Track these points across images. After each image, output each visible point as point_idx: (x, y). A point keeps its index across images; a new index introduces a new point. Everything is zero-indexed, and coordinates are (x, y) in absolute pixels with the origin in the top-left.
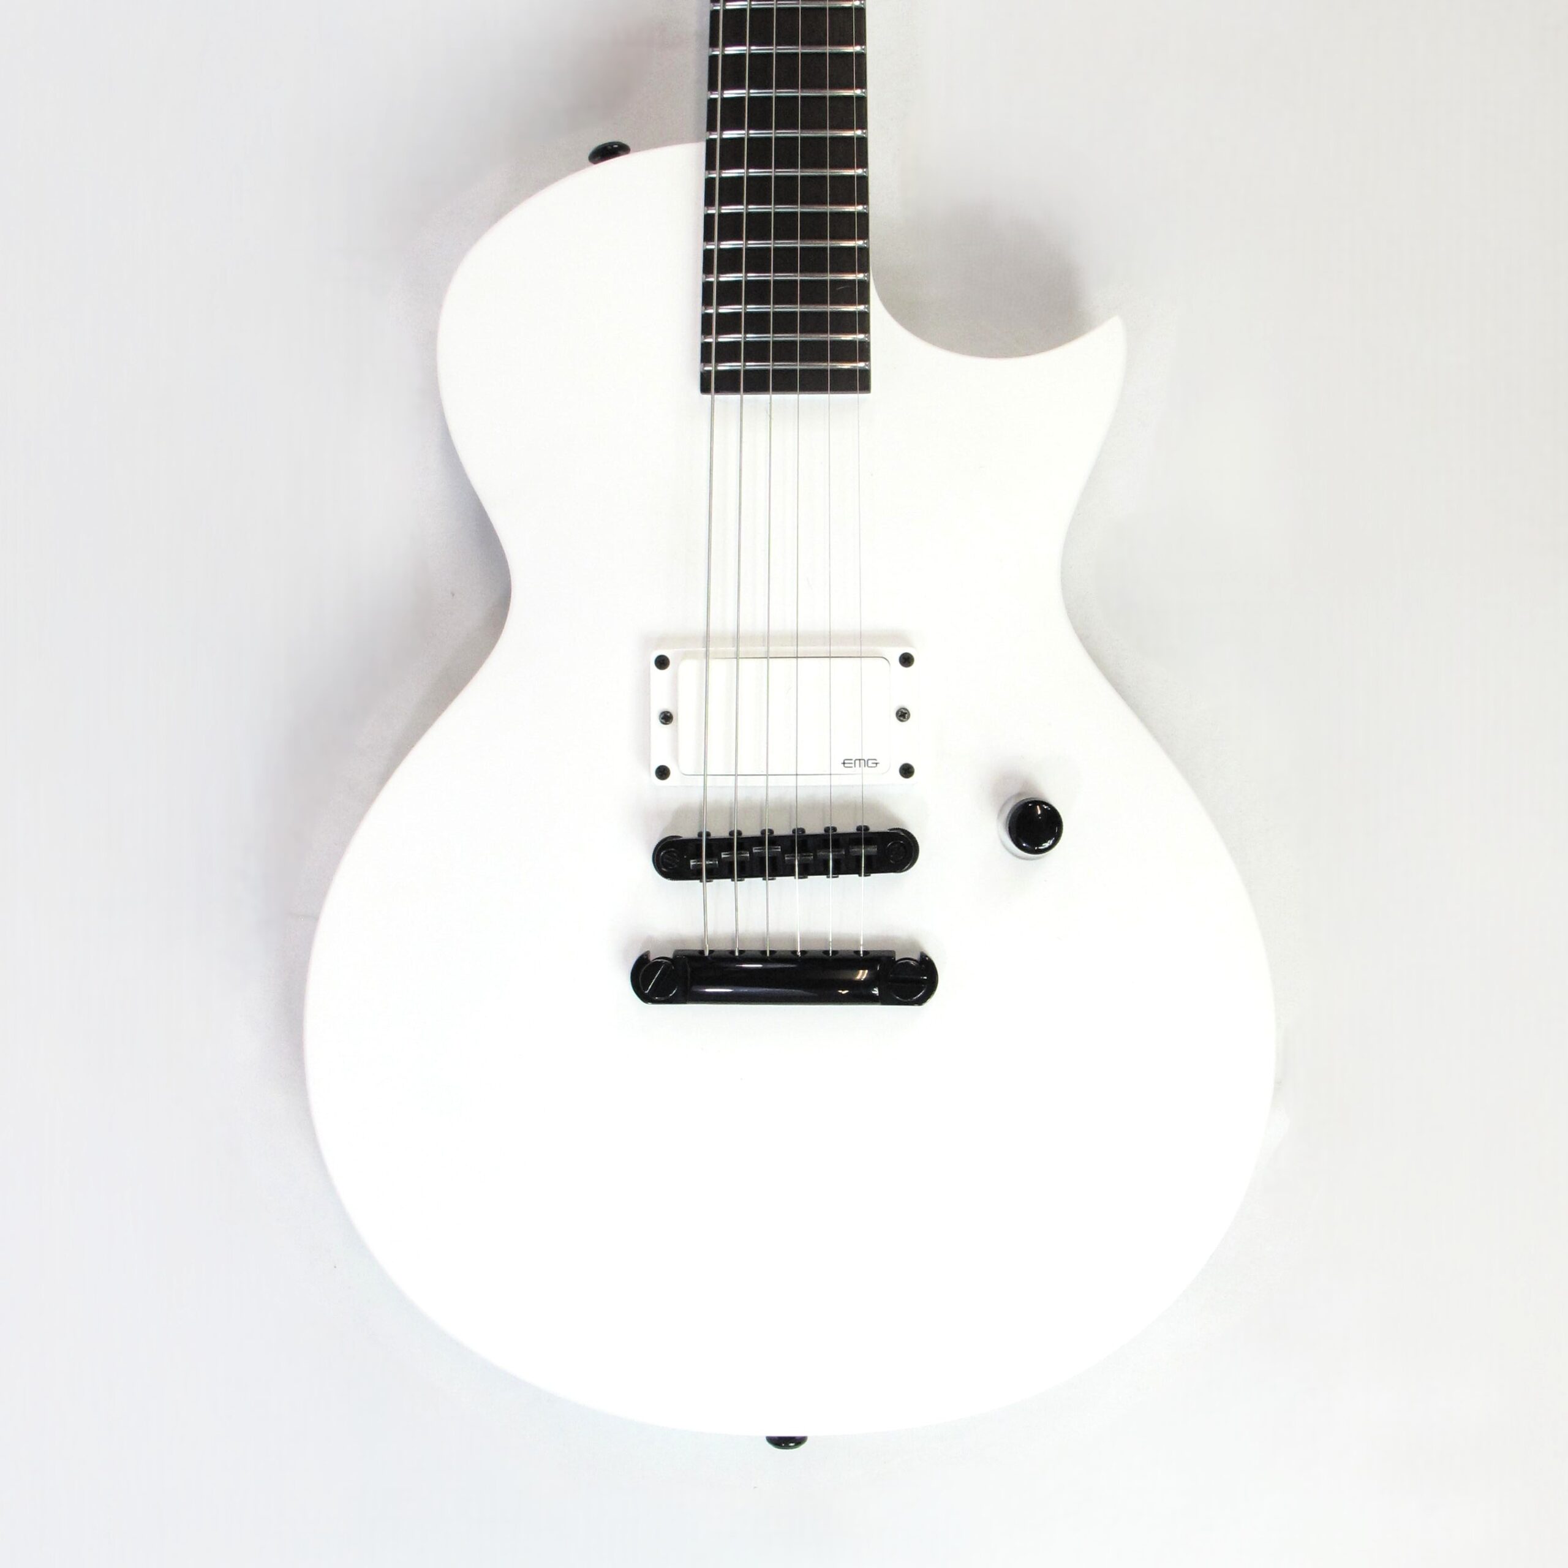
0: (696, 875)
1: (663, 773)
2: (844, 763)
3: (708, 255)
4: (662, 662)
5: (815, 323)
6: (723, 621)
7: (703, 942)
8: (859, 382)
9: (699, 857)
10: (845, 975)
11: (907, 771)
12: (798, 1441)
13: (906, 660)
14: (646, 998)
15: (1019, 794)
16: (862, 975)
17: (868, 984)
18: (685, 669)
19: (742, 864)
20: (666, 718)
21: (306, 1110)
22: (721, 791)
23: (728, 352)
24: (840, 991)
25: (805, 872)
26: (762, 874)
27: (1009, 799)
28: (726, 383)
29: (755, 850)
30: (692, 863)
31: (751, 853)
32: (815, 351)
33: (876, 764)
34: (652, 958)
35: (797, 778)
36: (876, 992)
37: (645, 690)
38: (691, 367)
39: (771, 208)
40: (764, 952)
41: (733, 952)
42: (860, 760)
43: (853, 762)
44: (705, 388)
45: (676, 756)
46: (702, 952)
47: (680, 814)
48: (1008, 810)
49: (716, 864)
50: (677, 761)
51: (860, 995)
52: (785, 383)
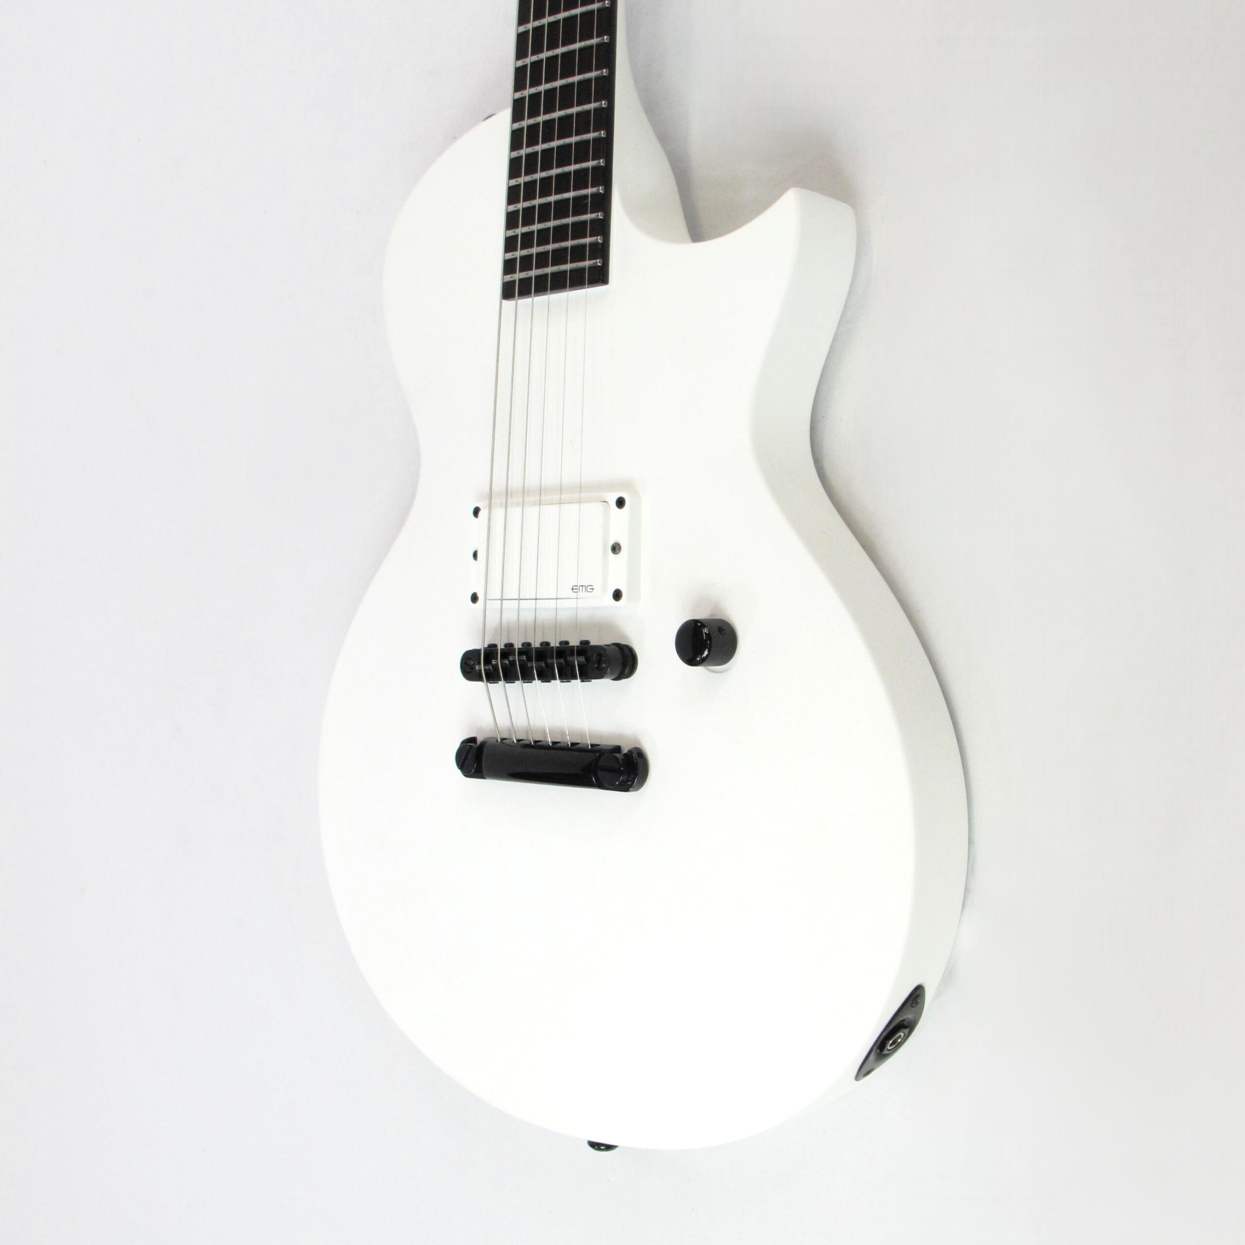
0: (480, 677)
1: (474, 598)
2: (573, 589)
4: (476, 512)
8: (603, 276)
9: (479, 663)
11: (617, 595)
12: (610, 1148)
13: (620, 503)
14: (465, 773)
26: (518, 679)
30: (477, 668)
33: (592, 589)
35: (536, 602)
39: (555, 144)
42: (582, 586)
43: (578, 587)
49: (490, 669)
52: (559, 283)
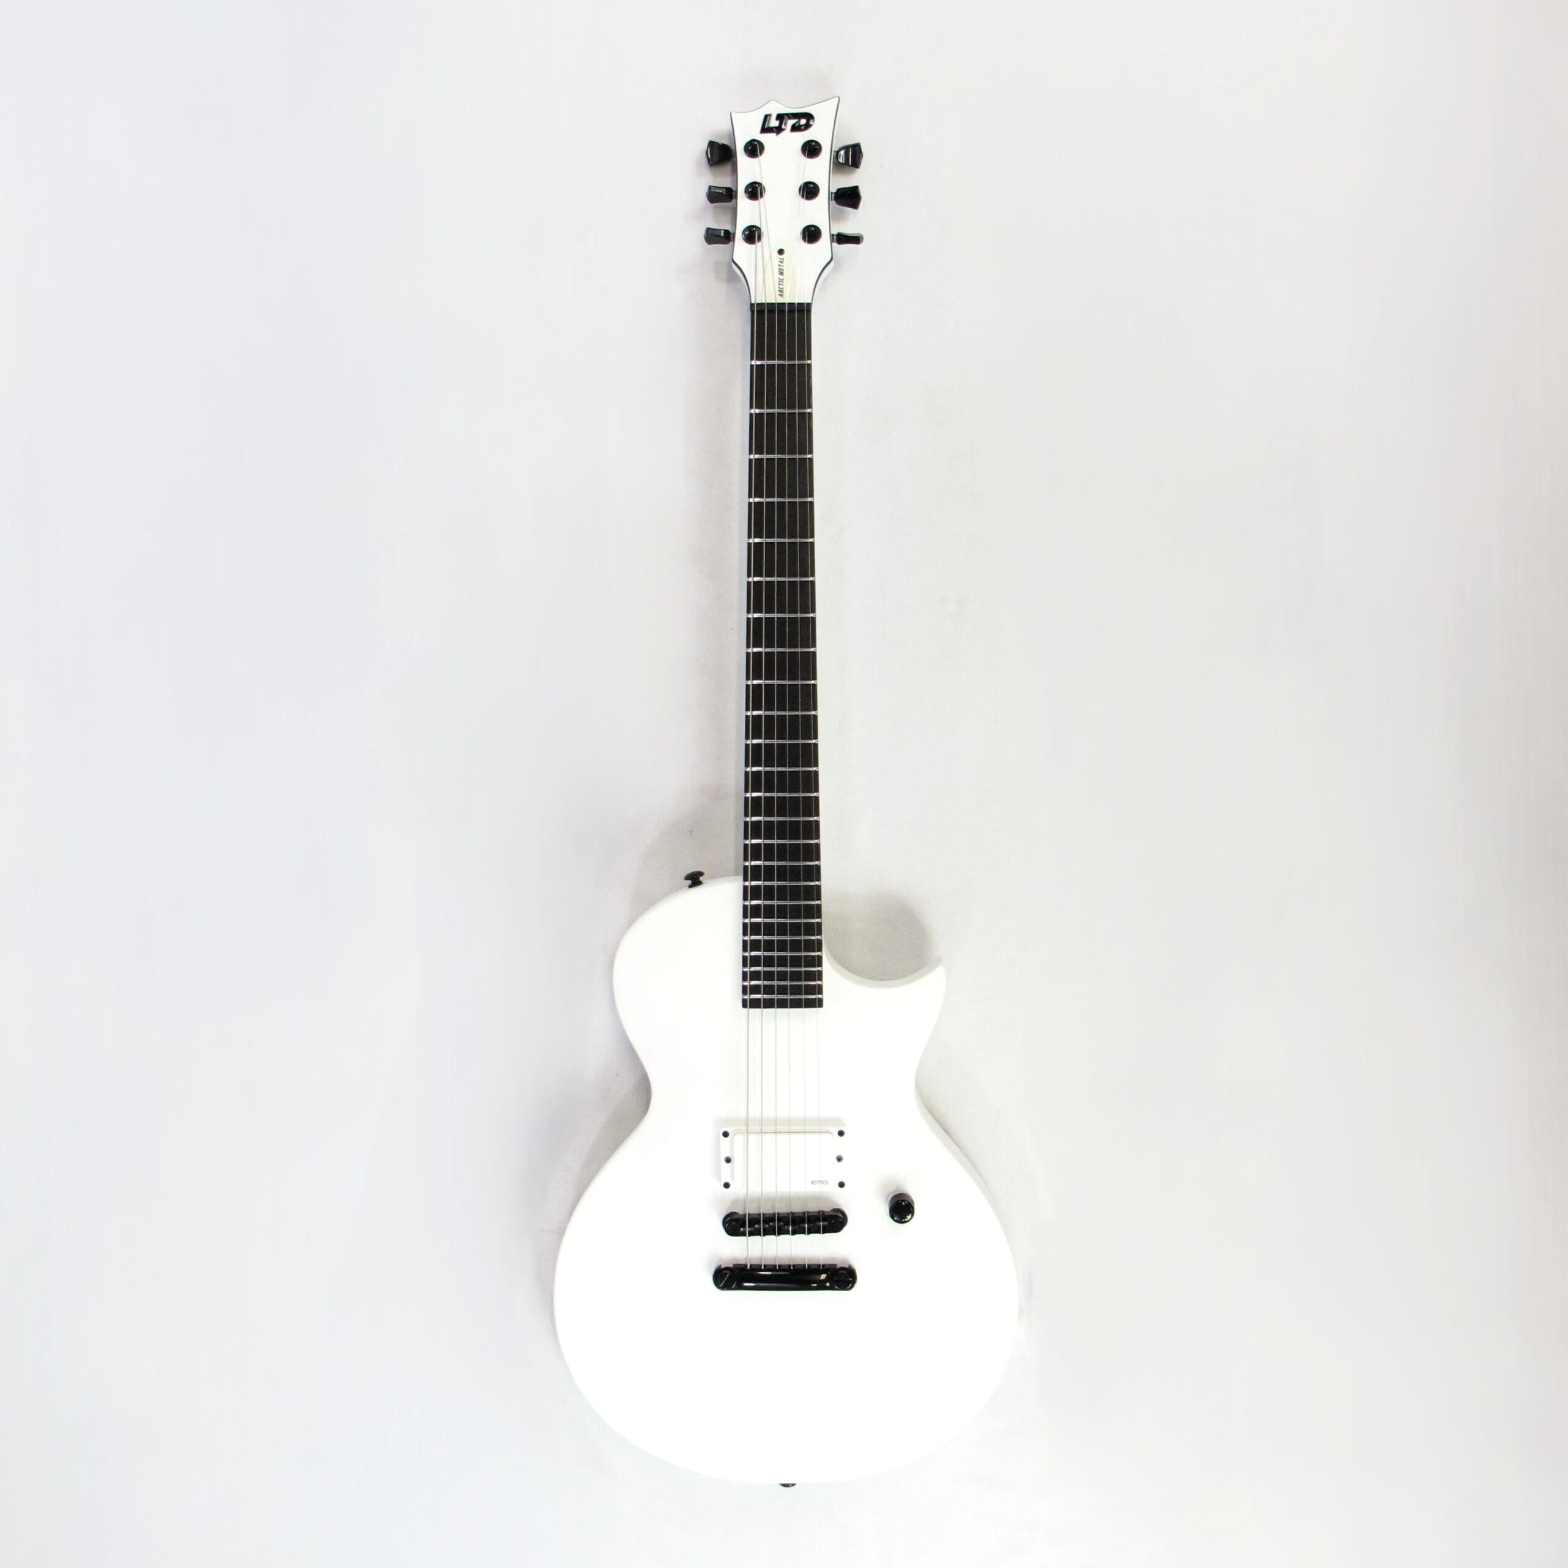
0: (743, 1234)
1: (727, 1185)
2: (812, 1182)
3: (745, 942)
4: (726, 1134)
5: (796, 976)
6: (754, 1112)
7: (746, 1259)
8: (819, 1003)
9: (744, 1225)
10: (816, 1277)
11: (842, 1185)
12: (793, 1485)
13: (841, 1133)
14: (722, 1288)
15: (895, 1191)
16: (823, 1276)
17: (825, 1281)
18: (737, 1140)
19: (765, 1230)
20: (728, 1160)
21: (554, 1329)
22: (755, 1190)
23: (755, 990)
24: (813, 1285)
25: (794, 1233)
26: (774, 1234)
27: (889, 1195)
28: (755, 1004)
29: (771, 1224)
30: (742, 1229)
31: (769, 1225)
32: (796, 990)
33: (827, 1182)
34: (722, 1267)
36: (828, 1284)
37: (718, 1147)
38: (739, 996)
39: (775, 920)
40: (775, 1266)
41: (760, 1266)
42: (820, 1181)
43: (816, 1182)
44: (744, 1005)
45: (733, 1176)
46: (746, 1266)
47: (736, 1201)
48: (890, 1198)
50: (734, 1180)
51: (821, 1286)
52: (782, 1004)
